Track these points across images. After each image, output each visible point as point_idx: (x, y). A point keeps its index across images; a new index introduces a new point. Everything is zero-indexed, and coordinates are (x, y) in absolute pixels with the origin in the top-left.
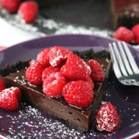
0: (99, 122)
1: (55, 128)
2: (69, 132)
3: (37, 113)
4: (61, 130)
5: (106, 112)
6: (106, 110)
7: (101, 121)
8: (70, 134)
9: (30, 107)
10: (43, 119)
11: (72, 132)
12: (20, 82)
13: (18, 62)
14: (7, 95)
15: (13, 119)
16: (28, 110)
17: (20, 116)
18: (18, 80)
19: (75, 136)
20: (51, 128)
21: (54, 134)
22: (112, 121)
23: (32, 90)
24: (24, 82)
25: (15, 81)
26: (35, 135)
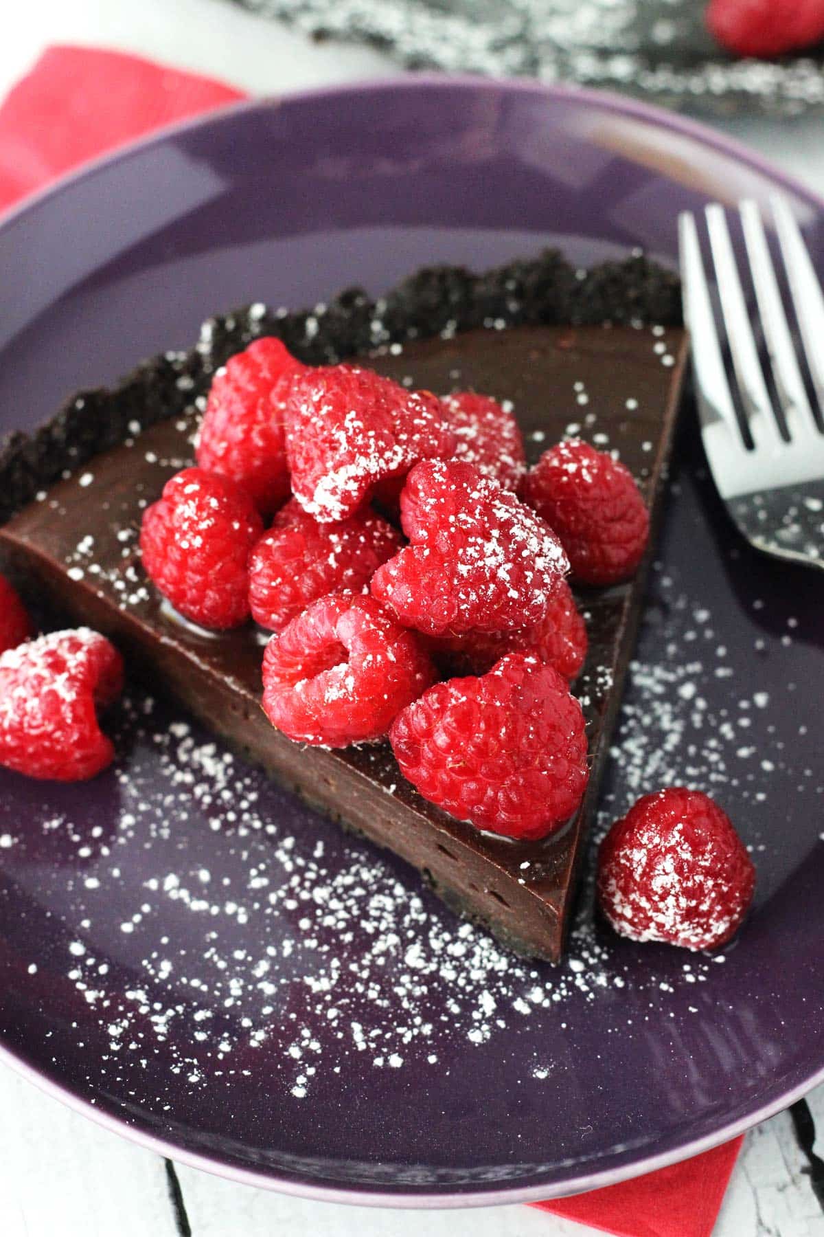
0: (628, 913)
1: (352, 925)
2: (444, 956)
3: (230, 786)
4: (393, 939)
5: (668, 864)
6: (672, 850)
7: (637, 909)
8: (448, 973)
9: (180, 730)
10: (274, 841)
11: (458, 949)
12: (108, 586)
13: (80, 405)
14: (33, 704)
15: (85, 852)
16: (174, 760)
17: (127, 820)
18: (95, 569)
19: (479, 988)
20: (329, 921)
21: (347, 978)
22: (704, 907)
23: (195, 659)
24: (132, 588)
25: (76, 574)
26: (235, 986)
